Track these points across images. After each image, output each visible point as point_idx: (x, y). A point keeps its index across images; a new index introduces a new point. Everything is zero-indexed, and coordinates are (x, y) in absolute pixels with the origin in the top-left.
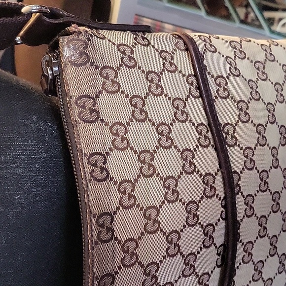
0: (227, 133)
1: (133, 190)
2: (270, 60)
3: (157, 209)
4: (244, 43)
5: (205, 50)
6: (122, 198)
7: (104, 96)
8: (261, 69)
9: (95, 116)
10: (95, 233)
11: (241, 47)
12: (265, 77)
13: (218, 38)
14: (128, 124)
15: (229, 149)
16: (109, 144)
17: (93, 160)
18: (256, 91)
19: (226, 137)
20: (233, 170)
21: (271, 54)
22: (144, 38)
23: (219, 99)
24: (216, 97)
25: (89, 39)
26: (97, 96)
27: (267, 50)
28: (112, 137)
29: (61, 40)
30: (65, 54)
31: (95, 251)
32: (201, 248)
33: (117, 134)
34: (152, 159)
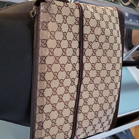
0: (85, 37)
1: (53, 51)
2: (105, 14)
3: (59, 57)
4: (97, 7)
5: (85, 9)
6: (49, 53)
7: (50, 23)
8: (102, 16)
9: (46, 28)
10: (39, 61)
11: (96, 9)
12: (103, 19)
13: (89, 5)
14: (56, 32)
15: (84, 42)
16: (49, 37)
17: (43, 41)
18: (99, 24)
19: (84, 38)
20: (84, 48)
21: (105, 12)
22: (66, 4)
23: (86, 26)
24: (85, 25)
25: (49, 5)
26: (48, 22)
27: (104, 11)
28: (50, 35)
29: (41, 3)
30: (41, 8)
31: (39, 66)
32: (72, 70)
33: (52, 34)
34: (60, 43)
